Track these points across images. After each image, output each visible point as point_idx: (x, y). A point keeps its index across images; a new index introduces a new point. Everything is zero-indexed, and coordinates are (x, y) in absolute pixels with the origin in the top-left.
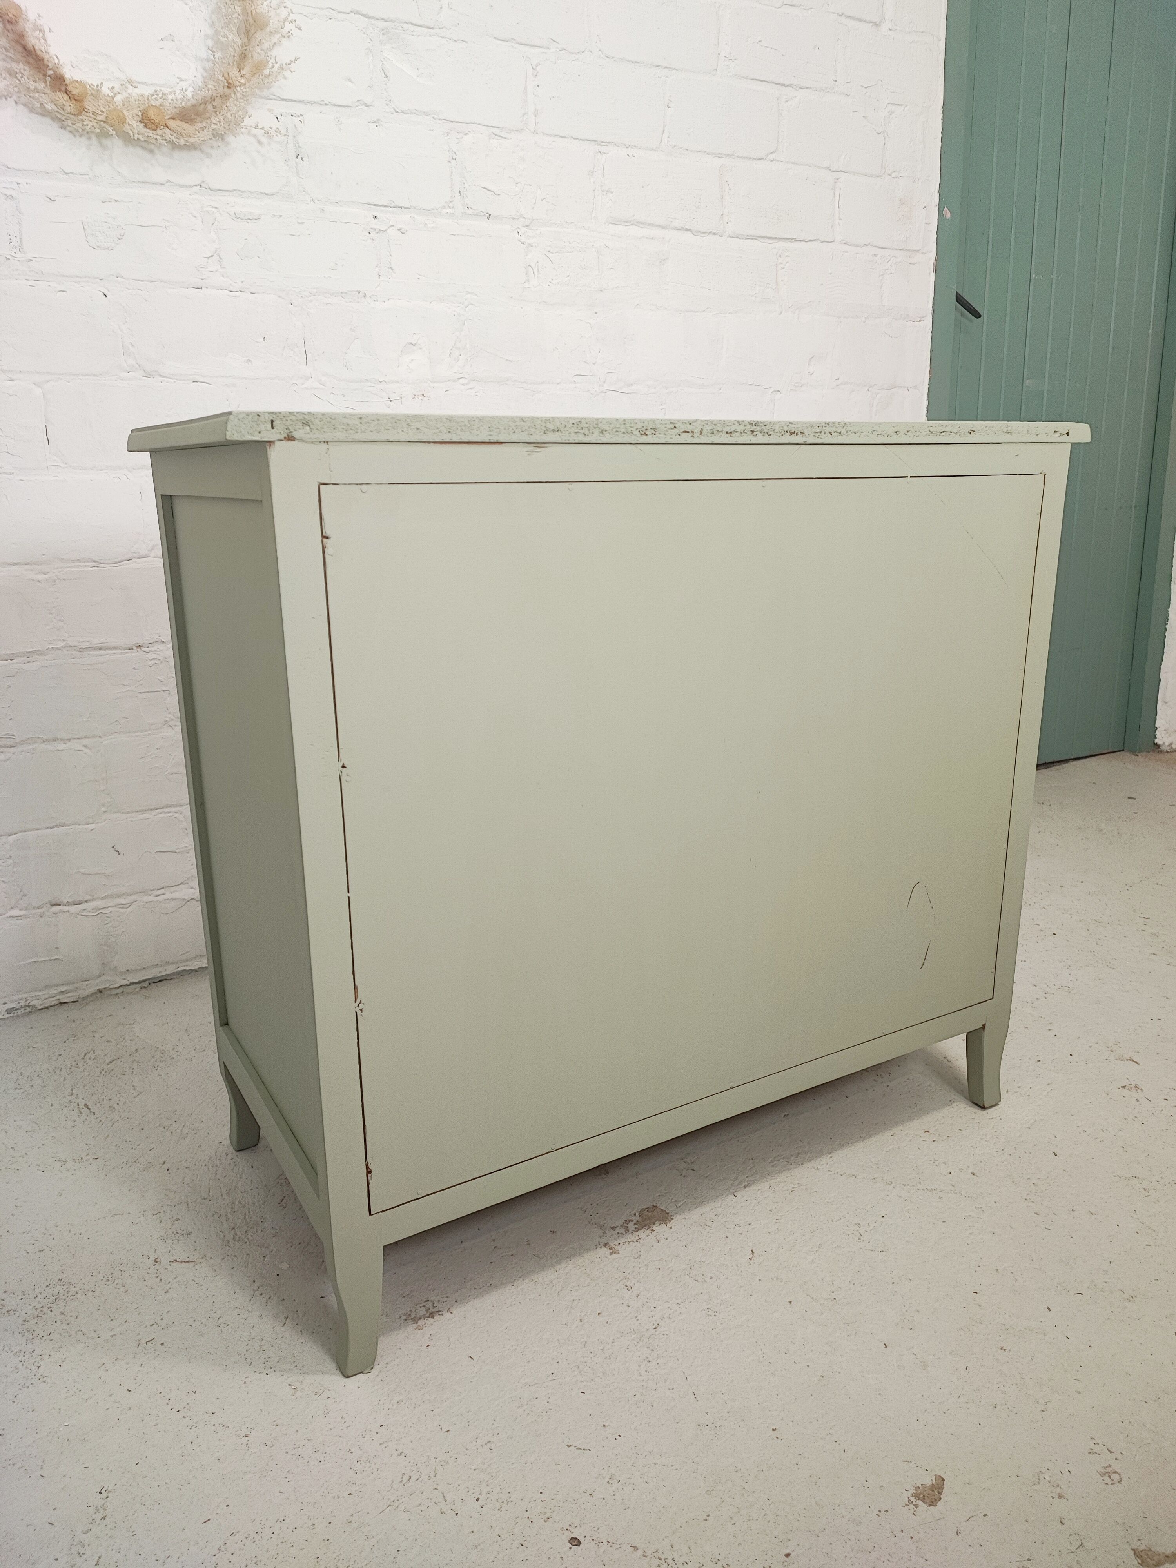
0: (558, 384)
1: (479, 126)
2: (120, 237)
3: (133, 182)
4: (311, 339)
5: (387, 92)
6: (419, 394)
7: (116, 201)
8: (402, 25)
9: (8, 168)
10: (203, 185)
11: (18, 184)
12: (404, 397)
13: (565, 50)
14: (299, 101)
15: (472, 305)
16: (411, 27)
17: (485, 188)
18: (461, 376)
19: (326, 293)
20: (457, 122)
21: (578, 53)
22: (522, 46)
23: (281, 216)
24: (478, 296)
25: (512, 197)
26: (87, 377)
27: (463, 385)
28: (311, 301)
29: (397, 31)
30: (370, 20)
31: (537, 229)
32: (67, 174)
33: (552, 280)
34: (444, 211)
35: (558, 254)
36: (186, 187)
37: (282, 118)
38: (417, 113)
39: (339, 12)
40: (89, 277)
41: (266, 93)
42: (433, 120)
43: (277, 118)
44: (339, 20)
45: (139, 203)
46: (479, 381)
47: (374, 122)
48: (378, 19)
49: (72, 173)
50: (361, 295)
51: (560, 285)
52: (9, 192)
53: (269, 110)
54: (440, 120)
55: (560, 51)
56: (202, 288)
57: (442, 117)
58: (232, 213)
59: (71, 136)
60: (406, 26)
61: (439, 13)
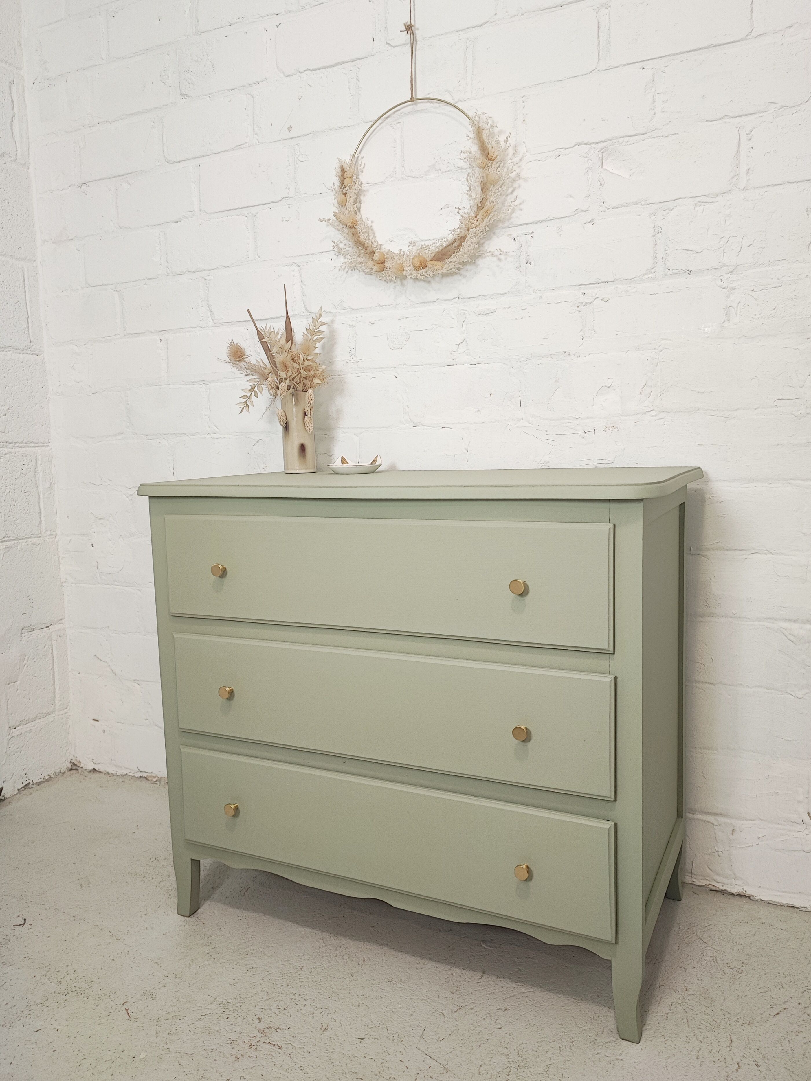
0: (756, 409)
1: (685, 199)
2: (407, 340)
3: (418, 303)
4: (524, 391)
5: (601, 196)
6: (610, 426)
7: (407, 318)
8: (617, 140)
9: (352, 309)
10: (460, 297)
11: (357, 317)
12: (597, 429)
13: (784, 106)
14: (531, 223)
15: (667, 349)
16: (626, 139)
17: (686, 250)
18: (652, 409)
19: (538, 356)
20: (663, 202)
21: (801, 104)
22: (737, 118)
23: (510, 307)
24: (672, 341)
25: (715, 251)
26: (382, 429)
27: (652, 416)
28: (527, 364)
29: (614, 146)
30: (592, 145)
31: (742, 273)
32: (382, 306)
33: (755, 315)
34: (646, 276)
35: (763, 291)
36: (449, 300)
37: (518, 238)
38: (627, 205)
39: (566, 149)
40: (388, 367)
41: (507, 224)
42: (641, 206)
43: (514, 239)
44: (565, 155)
45: (419, 316)
46: (668, 412)
47: (590, 222)
48: (597, 143)
49: (384, 305)
50: (567, 354)
51: (764, 318)
52: (351, 323)
53: (508, 235)
54: (647, 204)
55: (780, 109)
56: (453, 365)
57: (649, 202)
58: (476, 312)
59: (386, 283)
60: (621, 140)
61: (651, 120)
